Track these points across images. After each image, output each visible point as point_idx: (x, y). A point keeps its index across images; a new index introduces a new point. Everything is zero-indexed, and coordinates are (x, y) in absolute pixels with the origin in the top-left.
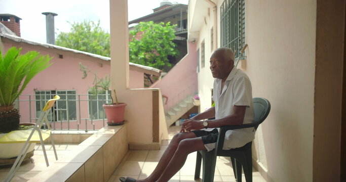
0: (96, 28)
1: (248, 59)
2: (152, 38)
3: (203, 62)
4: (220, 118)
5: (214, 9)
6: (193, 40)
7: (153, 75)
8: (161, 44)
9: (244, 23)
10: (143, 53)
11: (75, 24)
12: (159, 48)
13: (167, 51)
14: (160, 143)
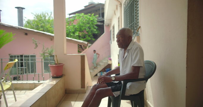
0: (50, 17)
1: (140, 36)
2: (83, 23)
3: (114, 37)
4: (123, 75)
5: (120, 5)
6: (108, 25)
7: (84, 46)
8: (88, 27)
9: (138, 13)
10: (78, 32)
11: (36, 14)
12: (87, 29)
13: (92, 31)
14: (86, 89)
